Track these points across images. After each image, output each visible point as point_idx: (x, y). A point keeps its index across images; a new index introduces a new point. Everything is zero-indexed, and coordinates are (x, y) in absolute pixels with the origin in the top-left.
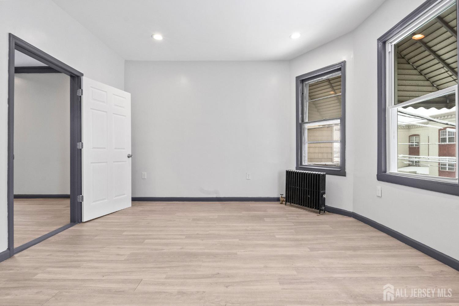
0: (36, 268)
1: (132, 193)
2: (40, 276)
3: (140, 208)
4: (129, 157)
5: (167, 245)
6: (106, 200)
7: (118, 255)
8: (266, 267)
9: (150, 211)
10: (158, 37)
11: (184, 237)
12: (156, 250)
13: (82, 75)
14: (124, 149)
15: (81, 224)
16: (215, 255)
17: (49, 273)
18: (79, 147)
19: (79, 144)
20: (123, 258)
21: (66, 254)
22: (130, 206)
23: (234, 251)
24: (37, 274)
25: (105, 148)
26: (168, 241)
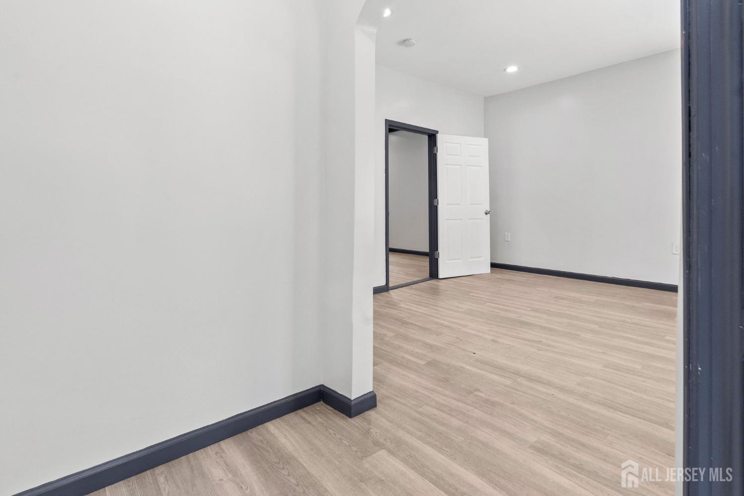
0: (401, 301)
1: (491, 258)
2: (402, 305)
3: (499, 276)
4: (486, 214)
5: (506, 311)
6: (461, 260)
7: (458, 307)
8: (604, 353)
9: (508, 280)
10: (512, 69)
11: (530, 309)
12: (493, 312)
13: (437, 132)
14: (480, 204)
15: (438, 280)
16: (550, 330)
17: (408, 305)
18: (435, 204)
19: (435, 200)
20: (460, 310)
21: (421, 298)
22: (489, 272)
23: (579, 333)
24: (400, 304)
25: (458, 204)
26: (510, 309)
